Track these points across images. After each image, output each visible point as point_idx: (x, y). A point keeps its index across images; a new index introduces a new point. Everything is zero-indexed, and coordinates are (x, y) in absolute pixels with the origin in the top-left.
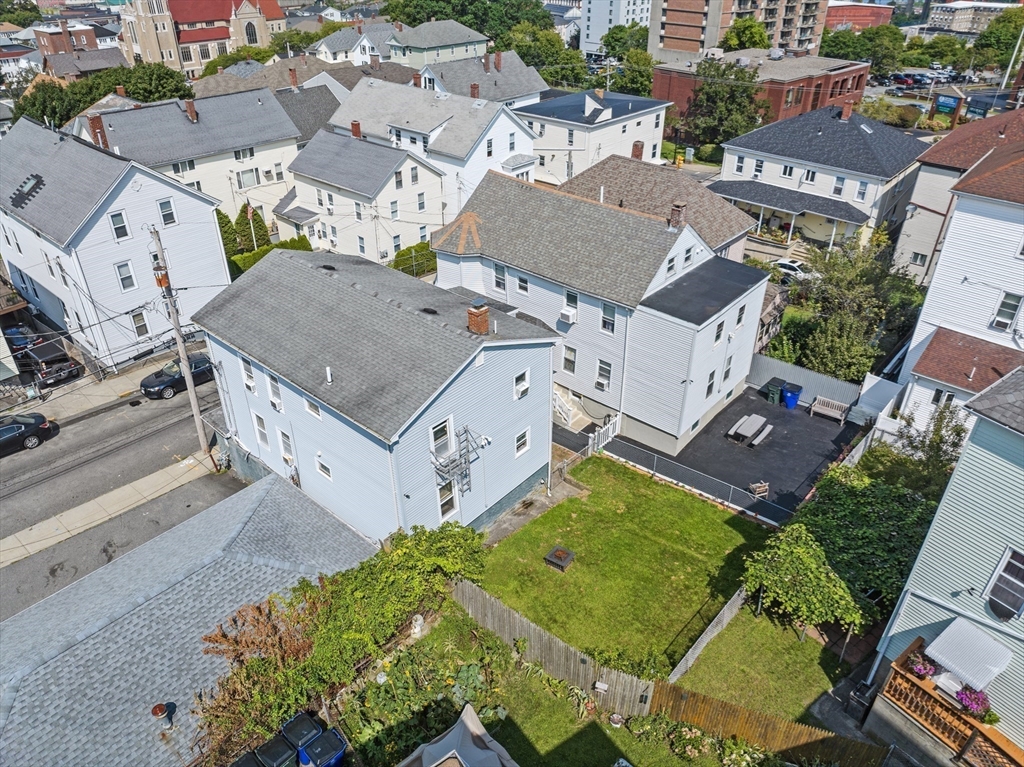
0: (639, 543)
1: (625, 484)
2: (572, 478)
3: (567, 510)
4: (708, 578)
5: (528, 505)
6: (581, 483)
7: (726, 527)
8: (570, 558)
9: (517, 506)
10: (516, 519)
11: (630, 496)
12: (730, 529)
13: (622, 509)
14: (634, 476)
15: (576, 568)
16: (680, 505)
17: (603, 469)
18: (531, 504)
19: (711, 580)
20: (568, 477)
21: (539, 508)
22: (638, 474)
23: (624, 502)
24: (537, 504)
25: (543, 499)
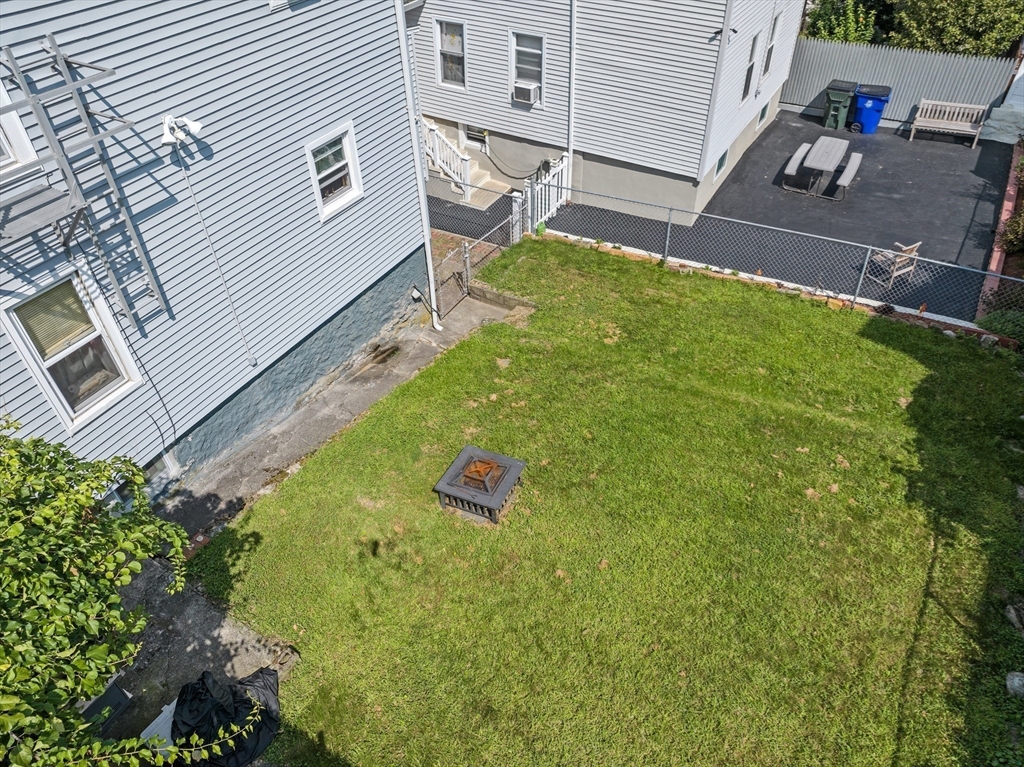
0: (683, 410)
1: (608, 285)
2: (487, 286)
3: (484, 352)
4: (902, 480)
5: (386, 354)
6: (508, 294)
7: (868, 344)
8: (510, 478)
9: (359, 359)
10: (356, 391)
11: (625, 305)
12: (880, 347)
13: (614, 335)
14: (622, 266)
15: (530, 505)
16: (745, 311)
17: (552, 260)
18: (395, 350)
19: (911, 485)
20: (478, 284)
21: (415, 358)
22: (630, 262)
23: (615, 320)
24: (410, 350)
25: (423, 337)
